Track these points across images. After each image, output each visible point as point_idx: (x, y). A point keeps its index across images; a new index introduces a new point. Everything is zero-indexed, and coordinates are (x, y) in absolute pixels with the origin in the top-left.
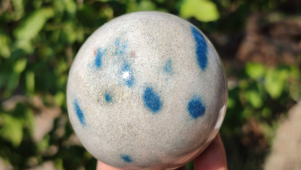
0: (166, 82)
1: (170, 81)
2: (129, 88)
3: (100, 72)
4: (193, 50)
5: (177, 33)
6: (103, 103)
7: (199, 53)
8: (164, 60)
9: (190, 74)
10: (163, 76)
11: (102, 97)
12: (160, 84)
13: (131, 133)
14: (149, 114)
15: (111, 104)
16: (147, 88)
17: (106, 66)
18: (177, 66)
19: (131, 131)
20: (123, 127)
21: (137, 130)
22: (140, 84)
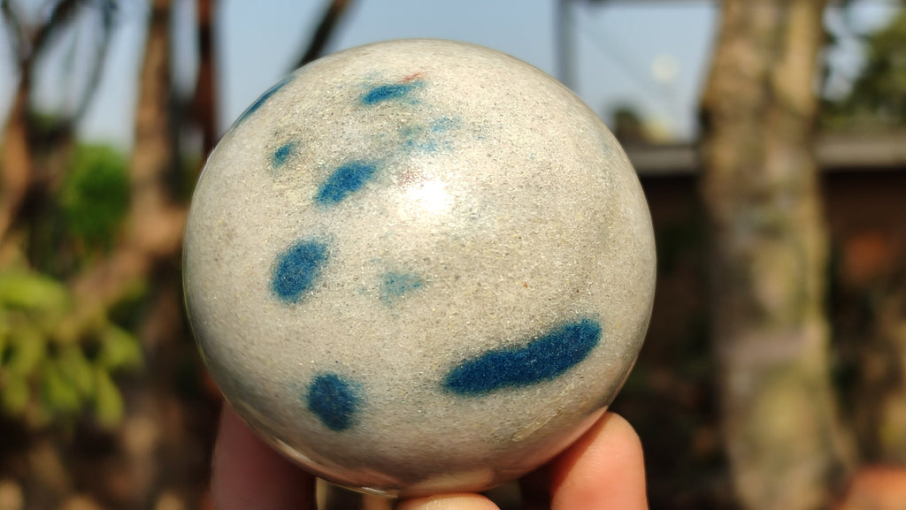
0: (355, 293)
1: (363, 300)
2: (311, 197)
3: (348, 110)
4: (492, 342)
5: (527, 279)
6: (270, 147)
7: (490, 362)
8: (416, 266)
9: (410, 352)
10: (370, 276)
11: (284, 140)
12: (344, 277)
13: (219, 248)
14: (264, 277)
15: (269, 168)
16: (324, 247)
17: (366, 119)
18: (415, 309)
19: (222, 244)
20: (227, 221)
21: (227, 259)
22: (327, 221)
